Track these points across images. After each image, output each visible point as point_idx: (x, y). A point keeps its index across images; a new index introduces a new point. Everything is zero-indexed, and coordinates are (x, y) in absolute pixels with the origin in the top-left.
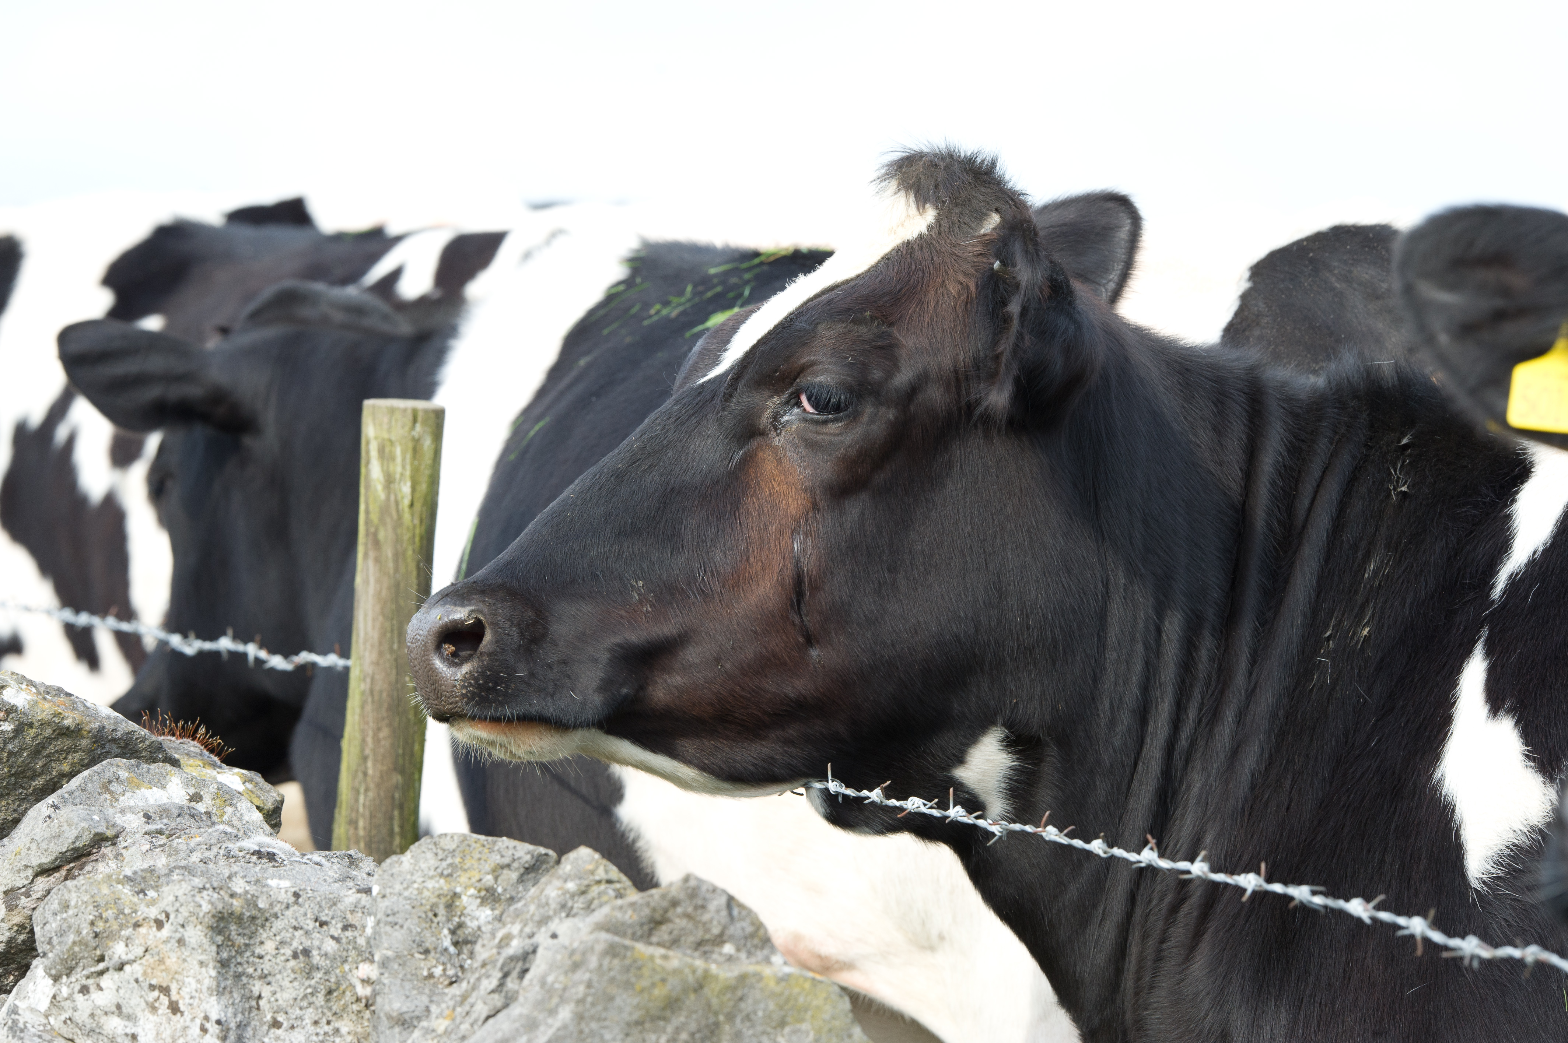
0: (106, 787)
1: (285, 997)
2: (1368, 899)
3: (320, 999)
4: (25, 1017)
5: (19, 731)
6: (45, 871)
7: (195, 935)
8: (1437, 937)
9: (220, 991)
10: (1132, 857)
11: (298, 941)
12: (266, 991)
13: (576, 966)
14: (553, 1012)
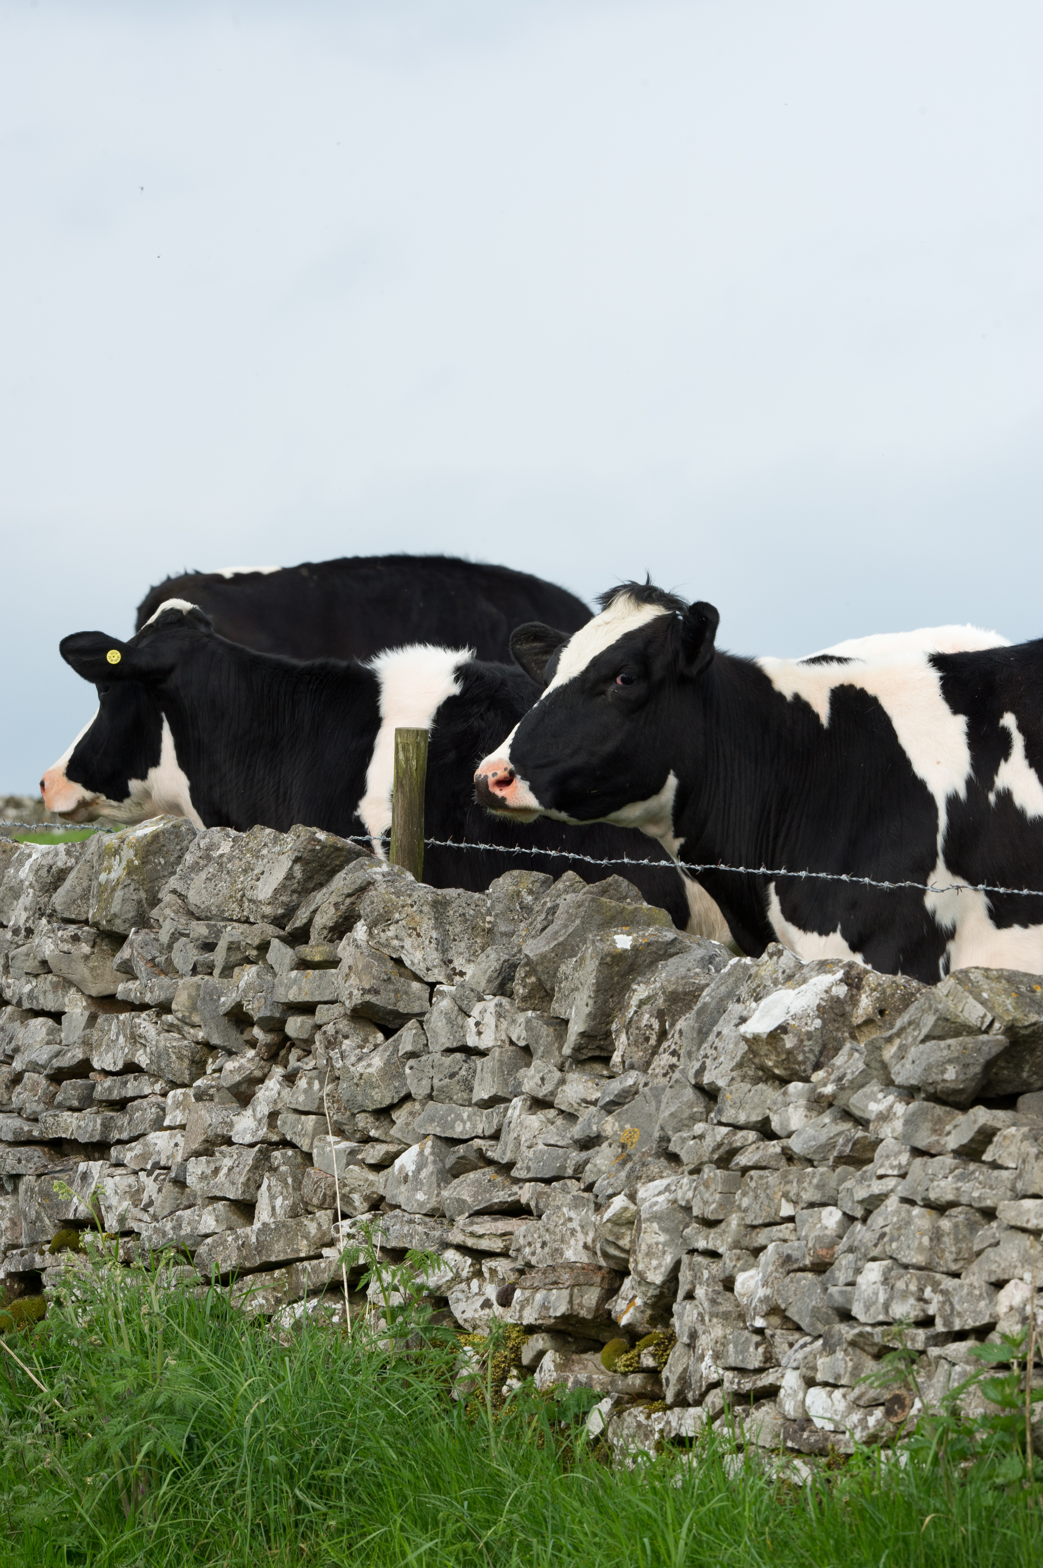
0: (362, 867)
1: (457, 930)
2: (848, 874)
3: (470, 931)
4: (360, 942)
5: (322, 849)
6: (349, 895)
7: (426, 909)
8: (874, 883)
9: (435, 928)
10: (756, 871)
11: (461, 911)
12: (451, 928)
13: (579, 906)
14: (573, 921)
